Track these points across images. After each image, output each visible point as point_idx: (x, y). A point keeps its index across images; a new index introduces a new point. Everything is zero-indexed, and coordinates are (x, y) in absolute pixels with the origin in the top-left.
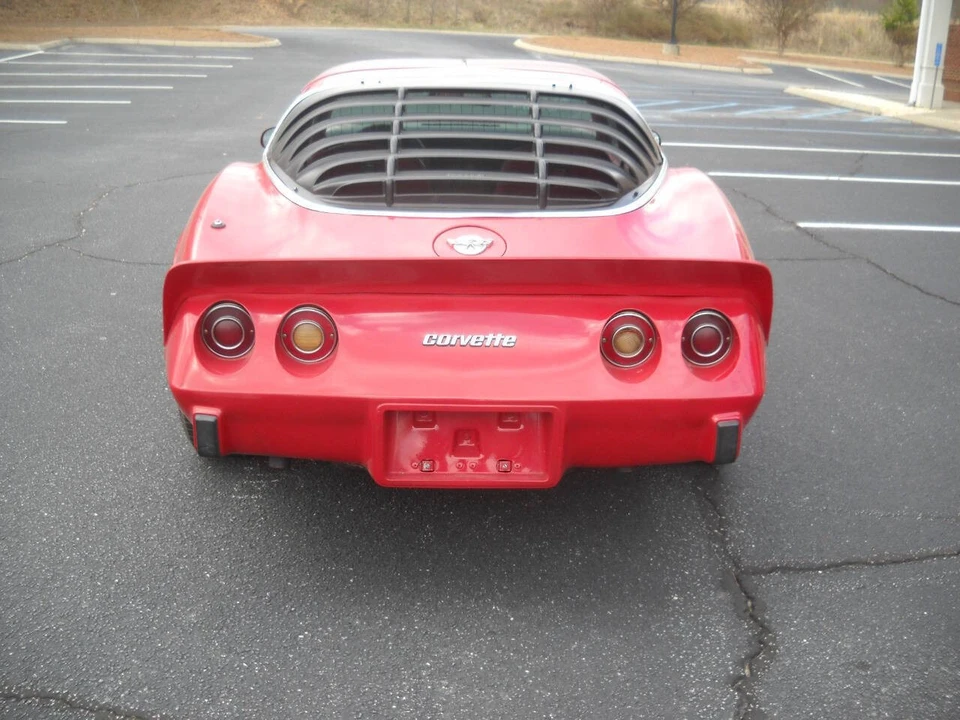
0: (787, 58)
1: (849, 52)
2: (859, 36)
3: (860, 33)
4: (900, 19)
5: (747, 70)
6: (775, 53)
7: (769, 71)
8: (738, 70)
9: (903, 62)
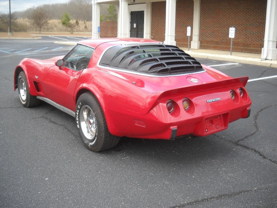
0: (42, 34)
1: (54, 31)
2: (56, 26)
3: (56, 25)
4: (66, 21)
5: (35, 38)
6: (39, 33)
7: (41, 38)
8: (33, 38)
9: (72, 32)
